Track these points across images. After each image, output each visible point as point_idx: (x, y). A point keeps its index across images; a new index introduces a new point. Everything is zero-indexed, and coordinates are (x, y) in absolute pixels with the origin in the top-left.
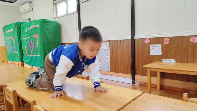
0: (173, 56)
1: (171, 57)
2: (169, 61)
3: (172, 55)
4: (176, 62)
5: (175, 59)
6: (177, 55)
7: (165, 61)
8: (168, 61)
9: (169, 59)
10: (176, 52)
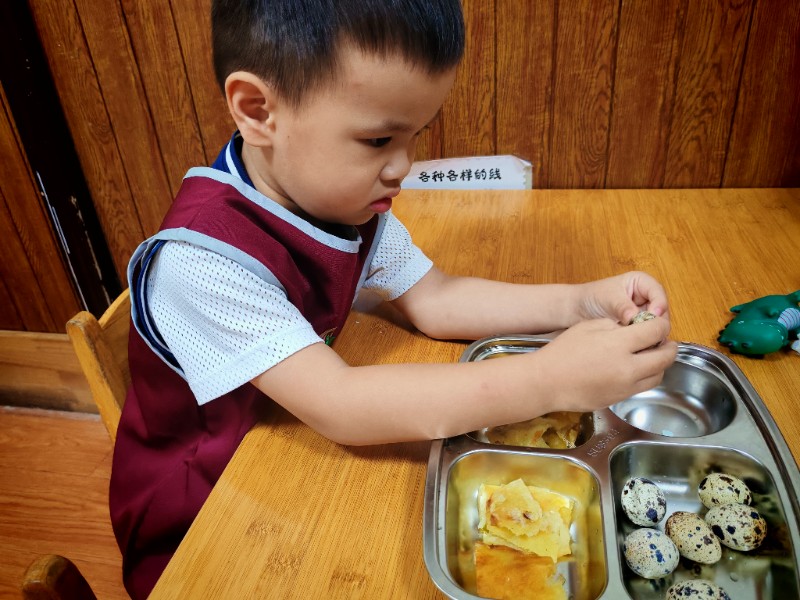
0: (506, 112)
1: (487, 126)
2: (466, 175)
3: (494, 107)
4: (543, 181)
5: (524, 151)
6: (551, 101)
7: (424, 177)
8: (452, 175)
9: (464, 151)
10: (547, 63)
